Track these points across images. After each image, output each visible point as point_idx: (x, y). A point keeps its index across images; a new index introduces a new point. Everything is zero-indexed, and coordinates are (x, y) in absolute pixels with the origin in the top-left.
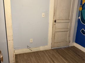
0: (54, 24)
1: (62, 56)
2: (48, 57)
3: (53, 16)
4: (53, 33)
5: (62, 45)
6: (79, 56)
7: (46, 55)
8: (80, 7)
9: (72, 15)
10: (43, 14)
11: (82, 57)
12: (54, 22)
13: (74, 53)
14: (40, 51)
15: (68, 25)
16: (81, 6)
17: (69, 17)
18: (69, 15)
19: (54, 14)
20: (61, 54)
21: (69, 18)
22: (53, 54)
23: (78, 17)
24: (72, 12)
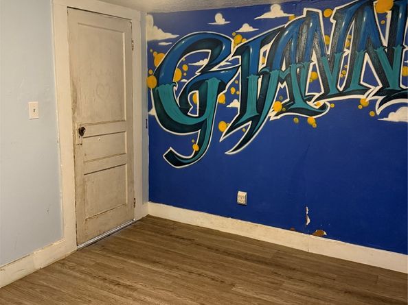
0: (77, 143)
1: (134, 258)
2: (90, 279)
3: (71, 111)
4: (78, 178)
5: (113, 223)
6: (181, 241)
7: (75, 277)
8: (149, 75)
9: (130, 105)
10: (33, 104)
11: (190, 240)
12: (77, 134)
13: (164, 236)
14: (36, 272)
15: (124, 141)
16: (151, 72)
17: (122, 110)
18: (122, 105)
19: (75, 101)
20: (125, 252)
21: (122, 115)
22: (98, 264)
23: (147, 109)
24: (130, 94)
